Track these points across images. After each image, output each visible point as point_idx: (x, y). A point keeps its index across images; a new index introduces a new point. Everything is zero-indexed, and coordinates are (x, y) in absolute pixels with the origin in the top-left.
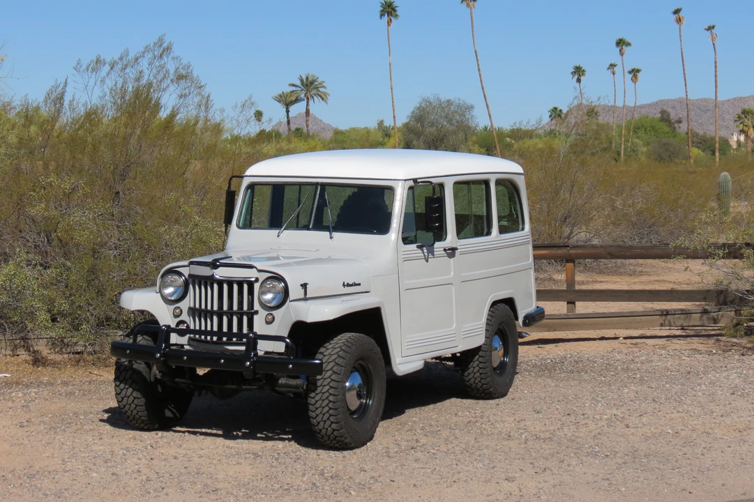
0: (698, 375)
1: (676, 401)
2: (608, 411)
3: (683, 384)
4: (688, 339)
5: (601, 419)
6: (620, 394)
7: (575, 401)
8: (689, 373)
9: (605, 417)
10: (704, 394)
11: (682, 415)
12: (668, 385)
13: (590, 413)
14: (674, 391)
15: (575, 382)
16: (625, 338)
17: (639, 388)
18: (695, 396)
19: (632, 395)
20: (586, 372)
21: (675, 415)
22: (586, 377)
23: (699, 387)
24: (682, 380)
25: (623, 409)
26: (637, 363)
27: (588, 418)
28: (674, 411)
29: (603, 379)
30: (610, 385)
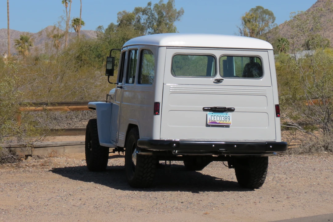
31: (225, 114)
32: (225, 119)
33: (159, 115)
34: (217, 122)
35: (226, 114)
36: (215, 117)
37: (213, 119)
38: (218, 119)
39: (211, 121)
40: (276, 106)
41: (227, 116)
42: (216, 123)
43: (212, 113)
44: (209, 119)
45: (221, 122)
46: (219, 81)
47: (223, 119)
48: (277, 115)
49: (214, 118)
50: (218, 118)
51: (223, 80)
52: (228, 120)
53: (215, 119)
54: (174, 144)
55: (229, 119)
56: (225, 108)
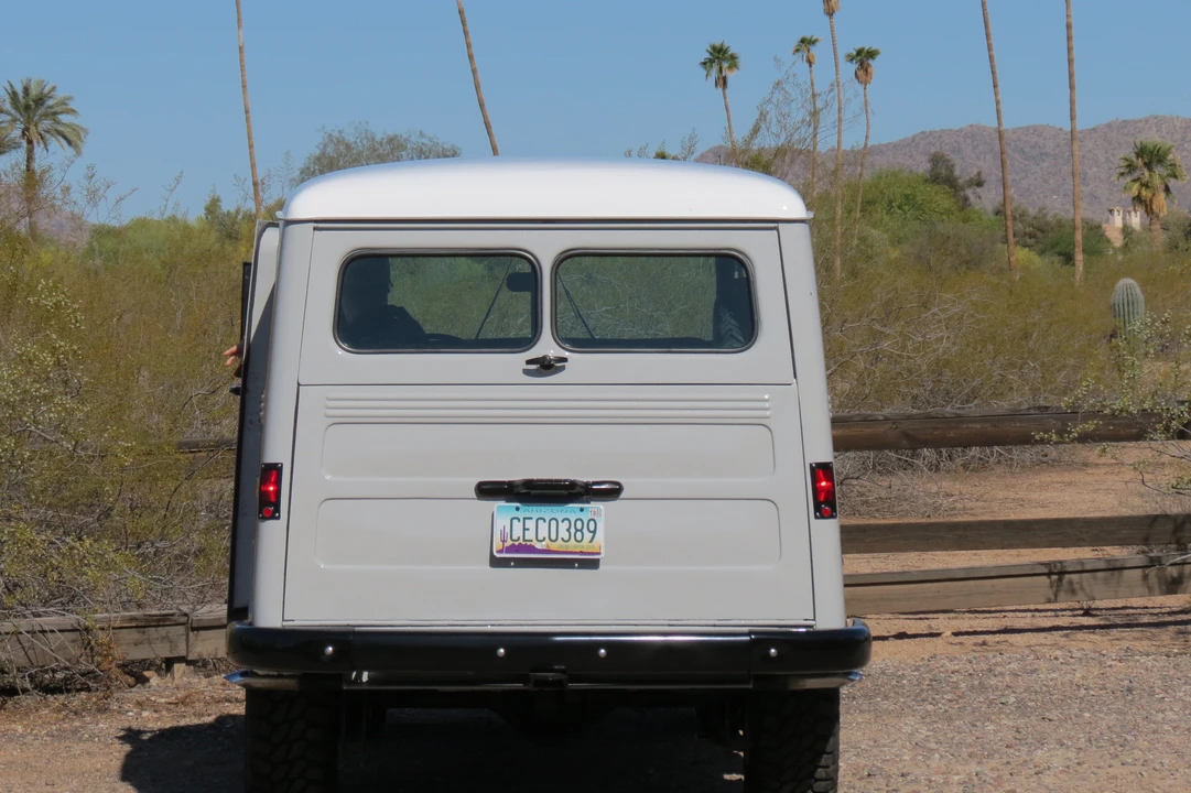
0: (1152, 694)
1: (1113, 744)
2: (959, 768)
3: (1121, 713)
4: (1114, 632)
5: (946, 783)
6: (977, 734)
7: (875, 751)
8: (1130, 690)
9: (956, 778)
10: (1175, 728)
11: (1137, 769)
12: (1087, 715)
13: (917, 772)
14: (1103, 724)
15: (867, 716)
16: (956, 634)
17: (1021, 722)
18: (1155, 732)
19: (1010, 736)
20: (886, 697)
21: (1117, 770)
22: (885, 705)
23: (1161, 716)
24: (1119, 704)
25: (993, 763)
26: (1002, 674)
27: (916, 781)
28: (1113, 762)
29: (930, 708)
30: (950, 719)
31: (573, 511)
32: (573, 530)
33: (278, 518)
34: (538, 546)
35: (582, 510)
36: (530, 524)
37: (518, 532)
38: (543, 532)
39: (509, 543)
40: (813, 470)
41: (585, 517)
42: (532, 549)
43: (517, 509)
44: (503, 532)
45: (554, 546)
46: (546, 366)
47: (564, 534)
48: (817, 508)
49: (525, 529)
50: (543, 527)
51: (564, 360)
52: (588, 536)
53: (530, 535)
54: (327, 646)
55: (594, 532)
56: (573, 484)
